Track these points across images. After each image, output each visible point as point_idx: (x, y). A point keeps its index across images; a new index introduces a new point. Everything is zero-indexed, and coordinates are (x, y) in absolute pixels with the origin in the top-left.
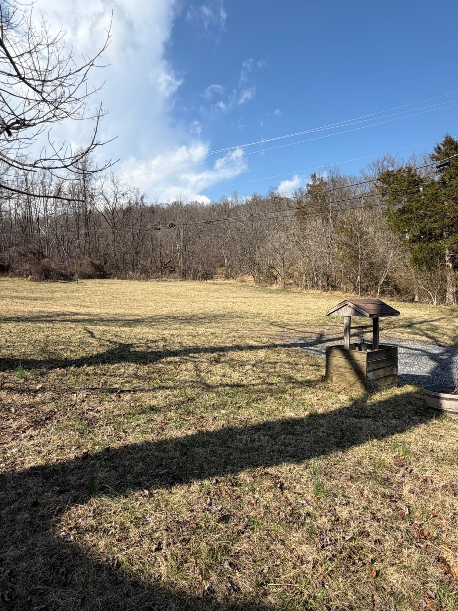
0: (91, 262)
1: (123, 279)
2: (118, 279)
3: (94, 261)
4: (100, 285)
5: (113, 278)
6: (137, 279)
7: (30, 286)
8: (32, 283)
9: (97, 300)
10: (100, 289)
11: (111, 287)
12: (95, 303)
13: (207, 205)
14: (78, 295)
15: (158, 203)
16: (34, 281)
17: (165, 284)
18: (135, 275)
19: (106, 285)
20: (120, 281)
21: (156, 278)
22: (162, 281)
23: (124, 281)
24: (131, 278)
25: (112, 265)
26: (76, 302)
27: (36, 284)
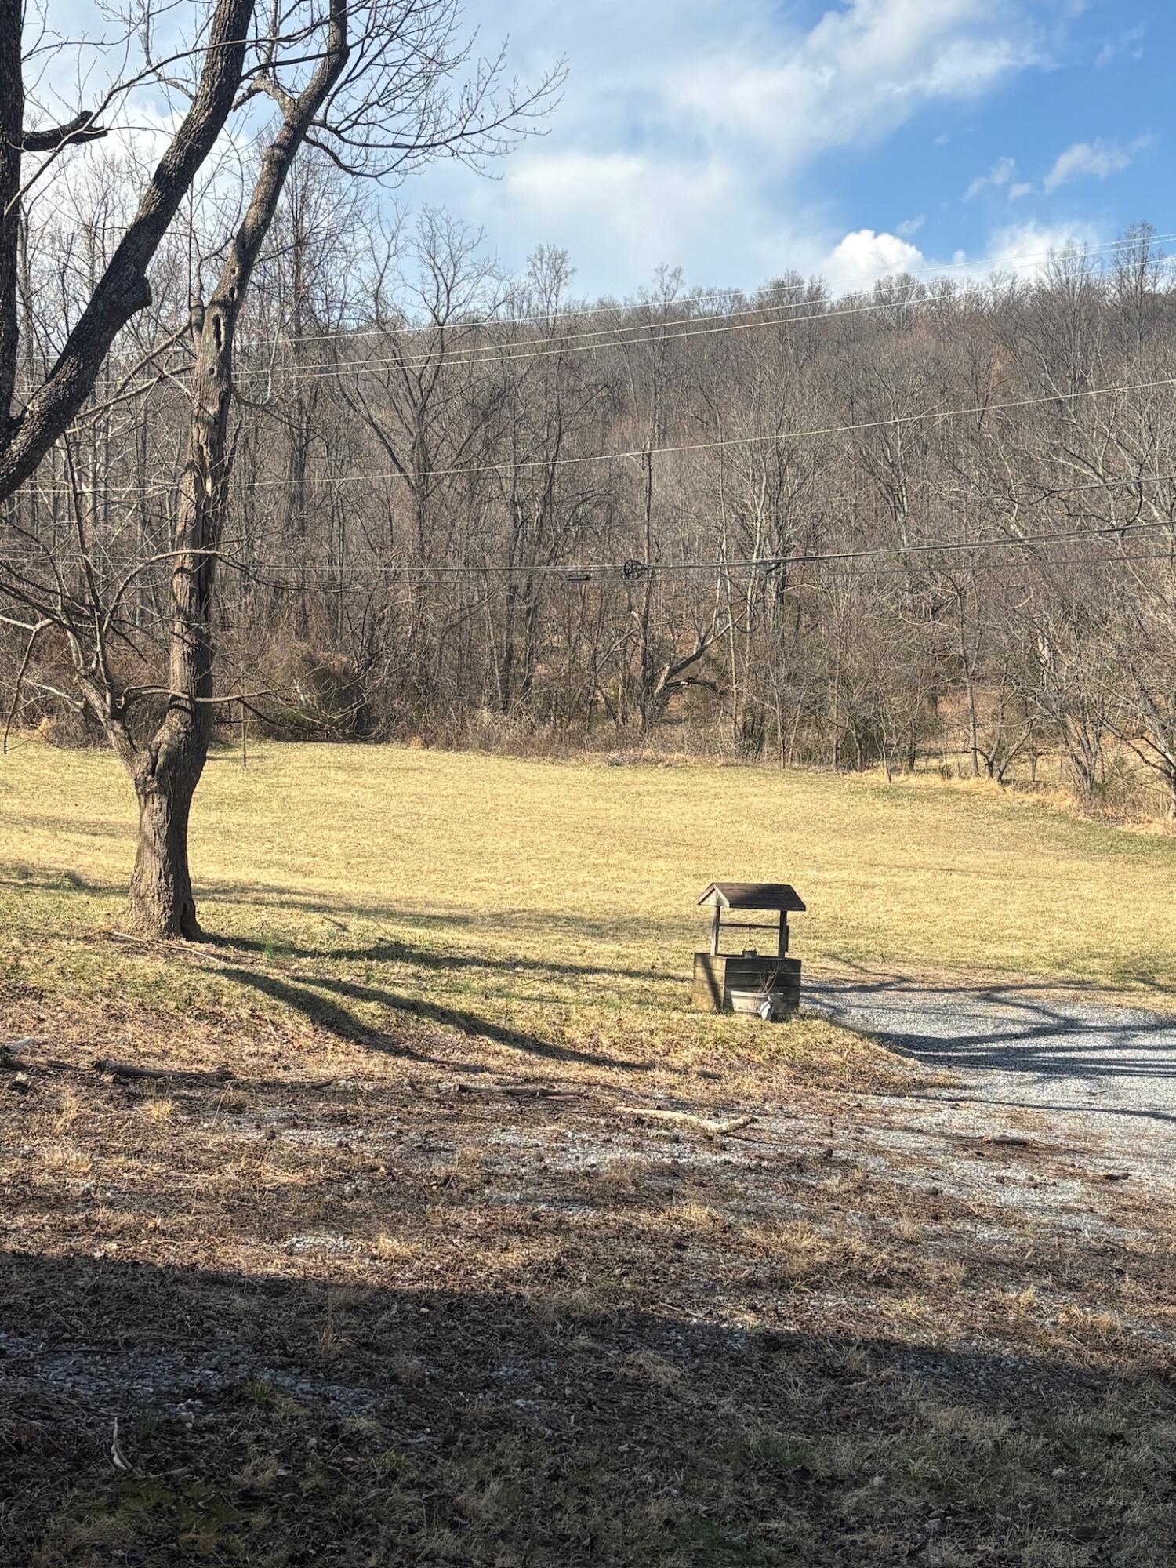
0: (310, 660)
1: (448, 746)
2: (427, 744)
3: (322, 654)
4: (342, 776)
5: (404, 739)
6: (518, 750)
7: (53, 768)
8: (53, 753)
9: (335, 849)
10: (346, 796)
11: (389, 786)
12: (328, 857)
13: (972, 298)
14: (256, 819)
15: (682, 293)
16: (60, 745)
17: (643, 779)
18: (509, 729)
19: (370, 780)
20: (434, 757)
21: (608, 747)
22: (634, 762)
23: (452, 757)
24: (487, 744)
25: (405, 674)
26: (259, 851)
27: (72, 757)
